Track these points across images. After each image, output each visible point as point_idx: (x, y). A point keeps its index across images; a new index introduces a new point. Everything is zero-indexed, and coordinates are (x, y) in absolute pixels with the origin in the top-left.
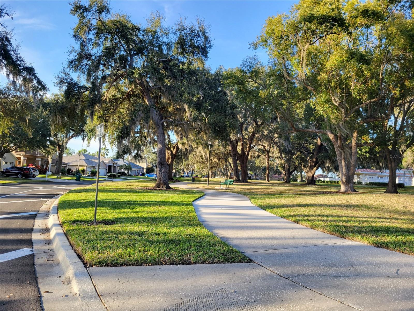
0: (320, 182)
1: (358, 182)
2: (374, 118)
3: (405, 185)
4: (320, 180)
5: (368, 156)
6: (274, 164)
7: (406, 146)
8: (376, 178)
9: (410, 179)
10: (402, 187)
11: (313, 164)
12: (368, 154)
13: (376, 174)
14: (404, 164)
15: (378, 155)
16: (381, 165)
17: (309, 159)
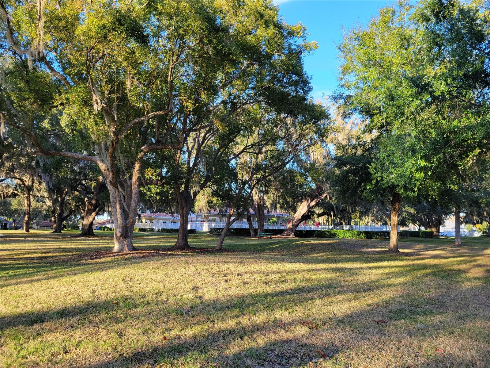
0: (106, 229)
1: (150, 229)
2: (163, 145)
3: (197, 230)
4: (106, 227)
5: (158, 198)
6: (42, 206)
7: (200, 186)
8: (170, 224)
9: (201, 224)
10: (194, 234)
11: (92, 208)
12: (158, 196)
13: (169, 219)
14: (196, 209)
15: (170, 198)
16: (173, 209)
17: (86, 201)
